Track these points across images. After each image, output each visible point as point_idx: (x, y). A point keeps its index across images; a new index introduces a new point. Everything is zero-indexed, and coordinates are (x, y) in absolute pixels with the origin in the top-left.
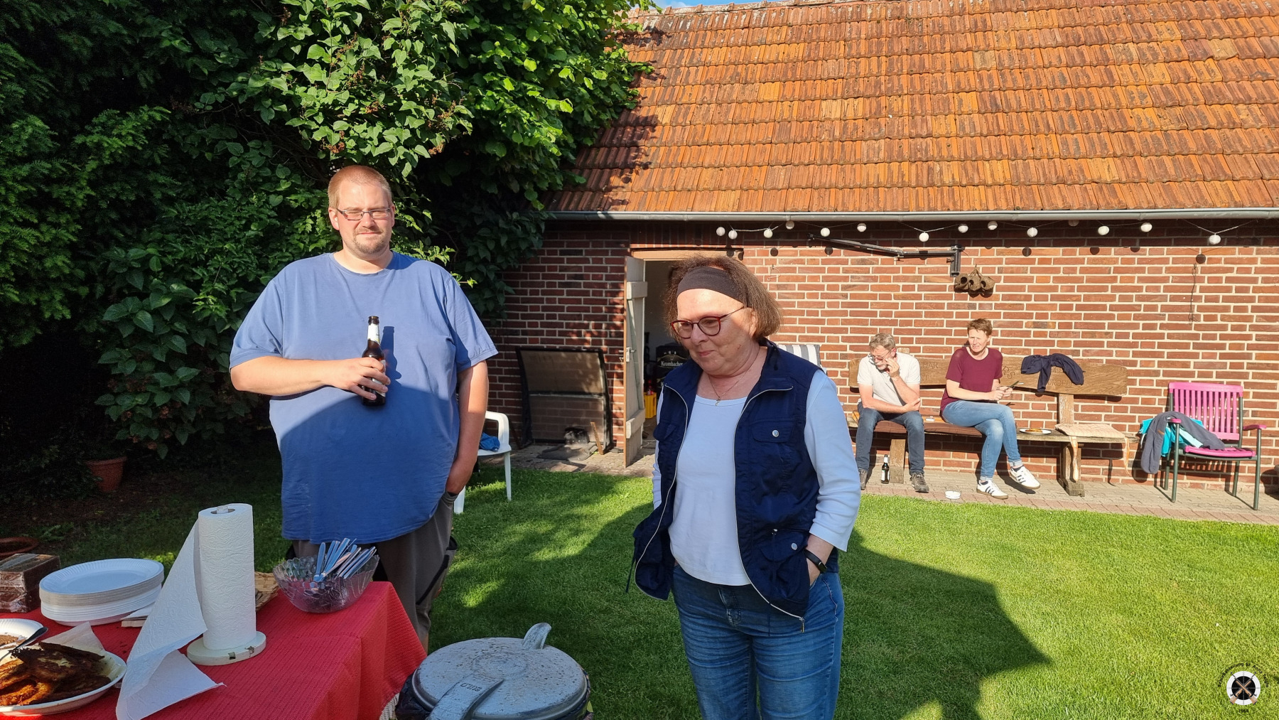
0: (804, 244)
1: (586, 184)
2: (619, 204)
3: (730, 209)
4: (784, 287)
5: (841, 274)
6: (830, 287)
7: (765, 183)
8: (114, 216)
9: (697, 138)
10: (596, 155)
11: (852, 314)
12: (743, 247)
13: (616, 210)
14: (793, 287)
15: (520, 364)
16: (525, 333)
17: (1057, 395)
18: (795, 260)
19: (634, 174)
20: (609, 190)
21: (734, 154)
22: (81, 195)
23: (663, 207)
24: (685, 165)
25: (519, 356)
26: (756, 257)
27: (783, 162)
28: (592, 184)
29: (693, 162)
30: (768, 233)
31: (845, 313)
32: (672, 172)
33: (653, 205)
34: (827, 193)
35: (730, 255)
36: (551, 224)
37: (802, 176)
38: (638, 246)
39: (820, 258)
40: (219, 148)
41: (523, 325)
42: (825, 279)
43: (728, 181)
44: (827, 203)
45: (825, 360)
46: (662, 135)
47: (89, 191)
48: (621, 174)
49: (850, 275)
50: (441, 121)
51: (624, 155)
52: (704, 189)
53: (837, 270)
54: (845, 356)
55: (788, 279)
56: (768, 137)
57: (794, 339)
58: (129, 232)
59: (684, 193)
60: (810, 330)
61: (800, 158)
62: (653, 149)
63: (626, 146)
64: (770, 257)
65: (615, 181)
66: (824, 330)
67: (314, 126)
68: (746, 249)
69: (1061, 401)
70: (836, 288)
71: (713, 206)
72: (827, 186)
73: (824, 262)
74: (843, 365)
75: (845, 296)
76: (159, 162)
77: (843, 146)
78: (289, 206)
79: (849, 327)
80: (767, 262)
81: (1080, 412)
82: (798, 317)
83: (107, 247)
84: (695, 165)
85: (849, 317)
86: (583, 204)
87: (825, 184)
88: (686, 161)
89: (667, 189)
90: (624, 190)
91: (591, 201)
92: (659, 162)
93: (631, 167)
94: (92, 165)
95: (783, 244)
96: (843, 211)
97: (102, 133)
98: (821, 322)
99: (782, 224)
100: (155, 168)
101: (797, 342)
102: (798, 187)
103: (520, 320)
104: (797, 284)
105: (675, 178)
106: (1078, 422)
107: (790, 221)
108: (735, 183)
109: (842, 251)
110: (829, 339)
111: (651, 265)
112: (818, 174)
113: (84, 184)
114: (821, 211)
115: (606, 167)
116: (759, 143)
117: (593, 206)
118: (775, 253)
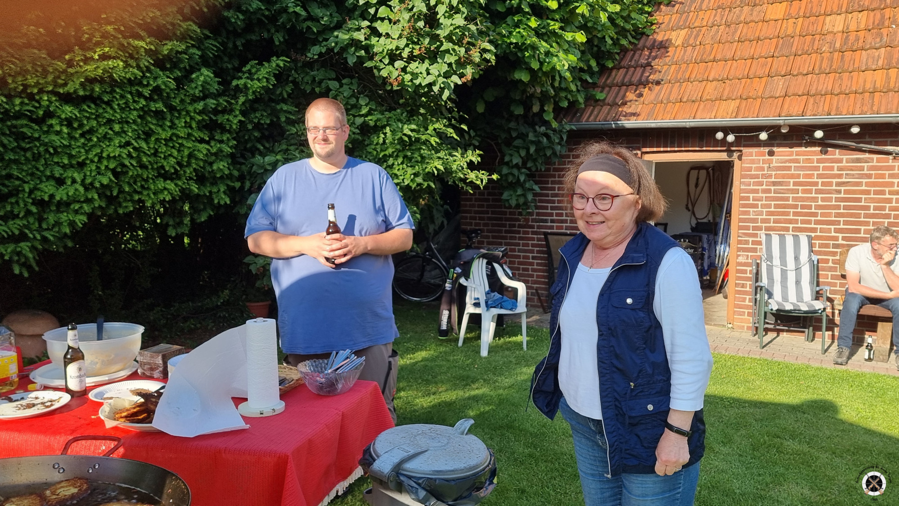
0: (800, 145)
1: (605, 99)
2: (630, 116)
3: (729, 116)
4: (780, 184)
5: (836, 172)
6: (823, 184)
7: (764, 92)
8: (256, 134)
9: (705, 56)
10: (616, 75)
11: (845, 208)
12: (742, 149)
13: (629, 120)
14: (788, 184)
15: (548, 245)
16: (552, 221)
18: (791, 160)
19: (647, 89)
20: (624, 104)
21: (738, 68)
22: (235, 120)
23: (669, 116)
24: (692, 80)
25: (546, 239)
26: (754, 158)
27: (783, 73)
28: (610, 100)
29: (700, 77)
30: (763, 136)
31: (838, 207)
32: (680, 86)
33: (661, 115)
34: (823, 99)
35: (730, 156)
36: (571, 133)
37: (800, 85)
38: (648, 150)
39: (815, 158)
40: (323, 85)
41: (551, 215)
42: (819, 176)
43: (729, 92)
44: (821, 109)
45: (817, 249)
46: (674, 55)
47: (241, 118)
48: (636, 91)
49: (844, 172)
50: (471, 56)
51: (640, 74)
52: (707, 100)
53: (832, 168)
54: (836, 246)
55: (783, 176)
56: (770, 52)
57: (787, 229)
58: (267, 145)
59: (689, 104)
60: (803, 222)
61: (799, 69)
62: (666, 67)
63: (642, 66)
64: (767, 157)
65: (630, 96)
66: (817, 222)
67: (382, 66)
68: (745, 150)
70: (830, 184)
71: (713, 114)
72: (823, 93)
73: (819, 161)
74: (834, 254)
75: (839, 192)
76: (286, 96)
77: (843, 57)
78: (368, 125)
79: (842, 219)
80: (764, 162)
82: (792, 210)
83: (254, 156)
84: (701, 80)
85: (842, 211)
86: (601, 116)
87: (821, 91)
88: (693, 76)
89: (674, 101)
90: (637, 103)
91: (608, 114)
92: (669, 78)
93: (644, 83)
94: (242, 99)
95: (779, 146)
96: (836, 115)
97: (248, 78)
98: (815, 215)
99: (778, 127)
100: (284, 101)
101: (791, 232)
102: (794, 95)
103: (549, 211)
104: (792, 181)
105: (682, 92)
107: (784, 125)
108: (735, 93)
109: (837, 151)
110: (822, 230)
111: (659, 165)
112: (815, 83)
113: (237, 113)
114: (814, 115)
115: (623, 85)
116: (762, 57)
117: (609, 118)
118: (771, 153)
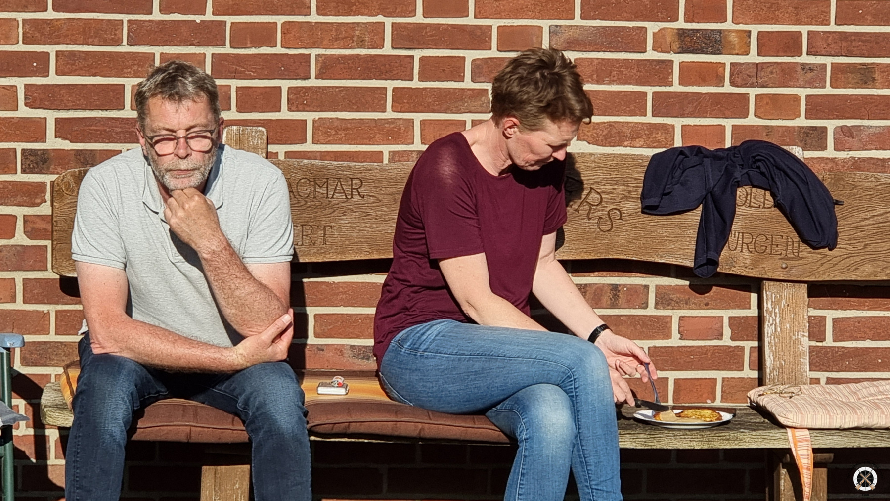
17: (754, 285)
54: (36, 162)
69: (767, 305)
74: (29, 194)
81: (829, 342)
106: (823, 376)
